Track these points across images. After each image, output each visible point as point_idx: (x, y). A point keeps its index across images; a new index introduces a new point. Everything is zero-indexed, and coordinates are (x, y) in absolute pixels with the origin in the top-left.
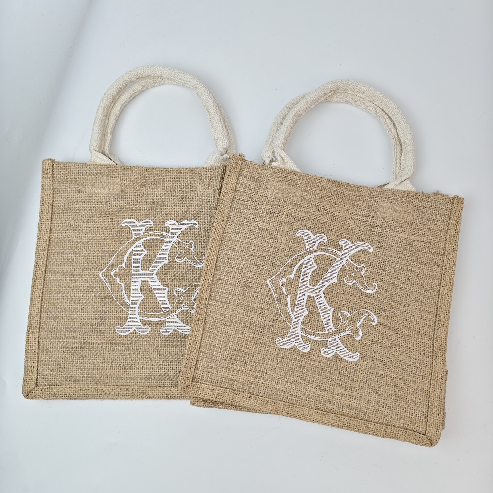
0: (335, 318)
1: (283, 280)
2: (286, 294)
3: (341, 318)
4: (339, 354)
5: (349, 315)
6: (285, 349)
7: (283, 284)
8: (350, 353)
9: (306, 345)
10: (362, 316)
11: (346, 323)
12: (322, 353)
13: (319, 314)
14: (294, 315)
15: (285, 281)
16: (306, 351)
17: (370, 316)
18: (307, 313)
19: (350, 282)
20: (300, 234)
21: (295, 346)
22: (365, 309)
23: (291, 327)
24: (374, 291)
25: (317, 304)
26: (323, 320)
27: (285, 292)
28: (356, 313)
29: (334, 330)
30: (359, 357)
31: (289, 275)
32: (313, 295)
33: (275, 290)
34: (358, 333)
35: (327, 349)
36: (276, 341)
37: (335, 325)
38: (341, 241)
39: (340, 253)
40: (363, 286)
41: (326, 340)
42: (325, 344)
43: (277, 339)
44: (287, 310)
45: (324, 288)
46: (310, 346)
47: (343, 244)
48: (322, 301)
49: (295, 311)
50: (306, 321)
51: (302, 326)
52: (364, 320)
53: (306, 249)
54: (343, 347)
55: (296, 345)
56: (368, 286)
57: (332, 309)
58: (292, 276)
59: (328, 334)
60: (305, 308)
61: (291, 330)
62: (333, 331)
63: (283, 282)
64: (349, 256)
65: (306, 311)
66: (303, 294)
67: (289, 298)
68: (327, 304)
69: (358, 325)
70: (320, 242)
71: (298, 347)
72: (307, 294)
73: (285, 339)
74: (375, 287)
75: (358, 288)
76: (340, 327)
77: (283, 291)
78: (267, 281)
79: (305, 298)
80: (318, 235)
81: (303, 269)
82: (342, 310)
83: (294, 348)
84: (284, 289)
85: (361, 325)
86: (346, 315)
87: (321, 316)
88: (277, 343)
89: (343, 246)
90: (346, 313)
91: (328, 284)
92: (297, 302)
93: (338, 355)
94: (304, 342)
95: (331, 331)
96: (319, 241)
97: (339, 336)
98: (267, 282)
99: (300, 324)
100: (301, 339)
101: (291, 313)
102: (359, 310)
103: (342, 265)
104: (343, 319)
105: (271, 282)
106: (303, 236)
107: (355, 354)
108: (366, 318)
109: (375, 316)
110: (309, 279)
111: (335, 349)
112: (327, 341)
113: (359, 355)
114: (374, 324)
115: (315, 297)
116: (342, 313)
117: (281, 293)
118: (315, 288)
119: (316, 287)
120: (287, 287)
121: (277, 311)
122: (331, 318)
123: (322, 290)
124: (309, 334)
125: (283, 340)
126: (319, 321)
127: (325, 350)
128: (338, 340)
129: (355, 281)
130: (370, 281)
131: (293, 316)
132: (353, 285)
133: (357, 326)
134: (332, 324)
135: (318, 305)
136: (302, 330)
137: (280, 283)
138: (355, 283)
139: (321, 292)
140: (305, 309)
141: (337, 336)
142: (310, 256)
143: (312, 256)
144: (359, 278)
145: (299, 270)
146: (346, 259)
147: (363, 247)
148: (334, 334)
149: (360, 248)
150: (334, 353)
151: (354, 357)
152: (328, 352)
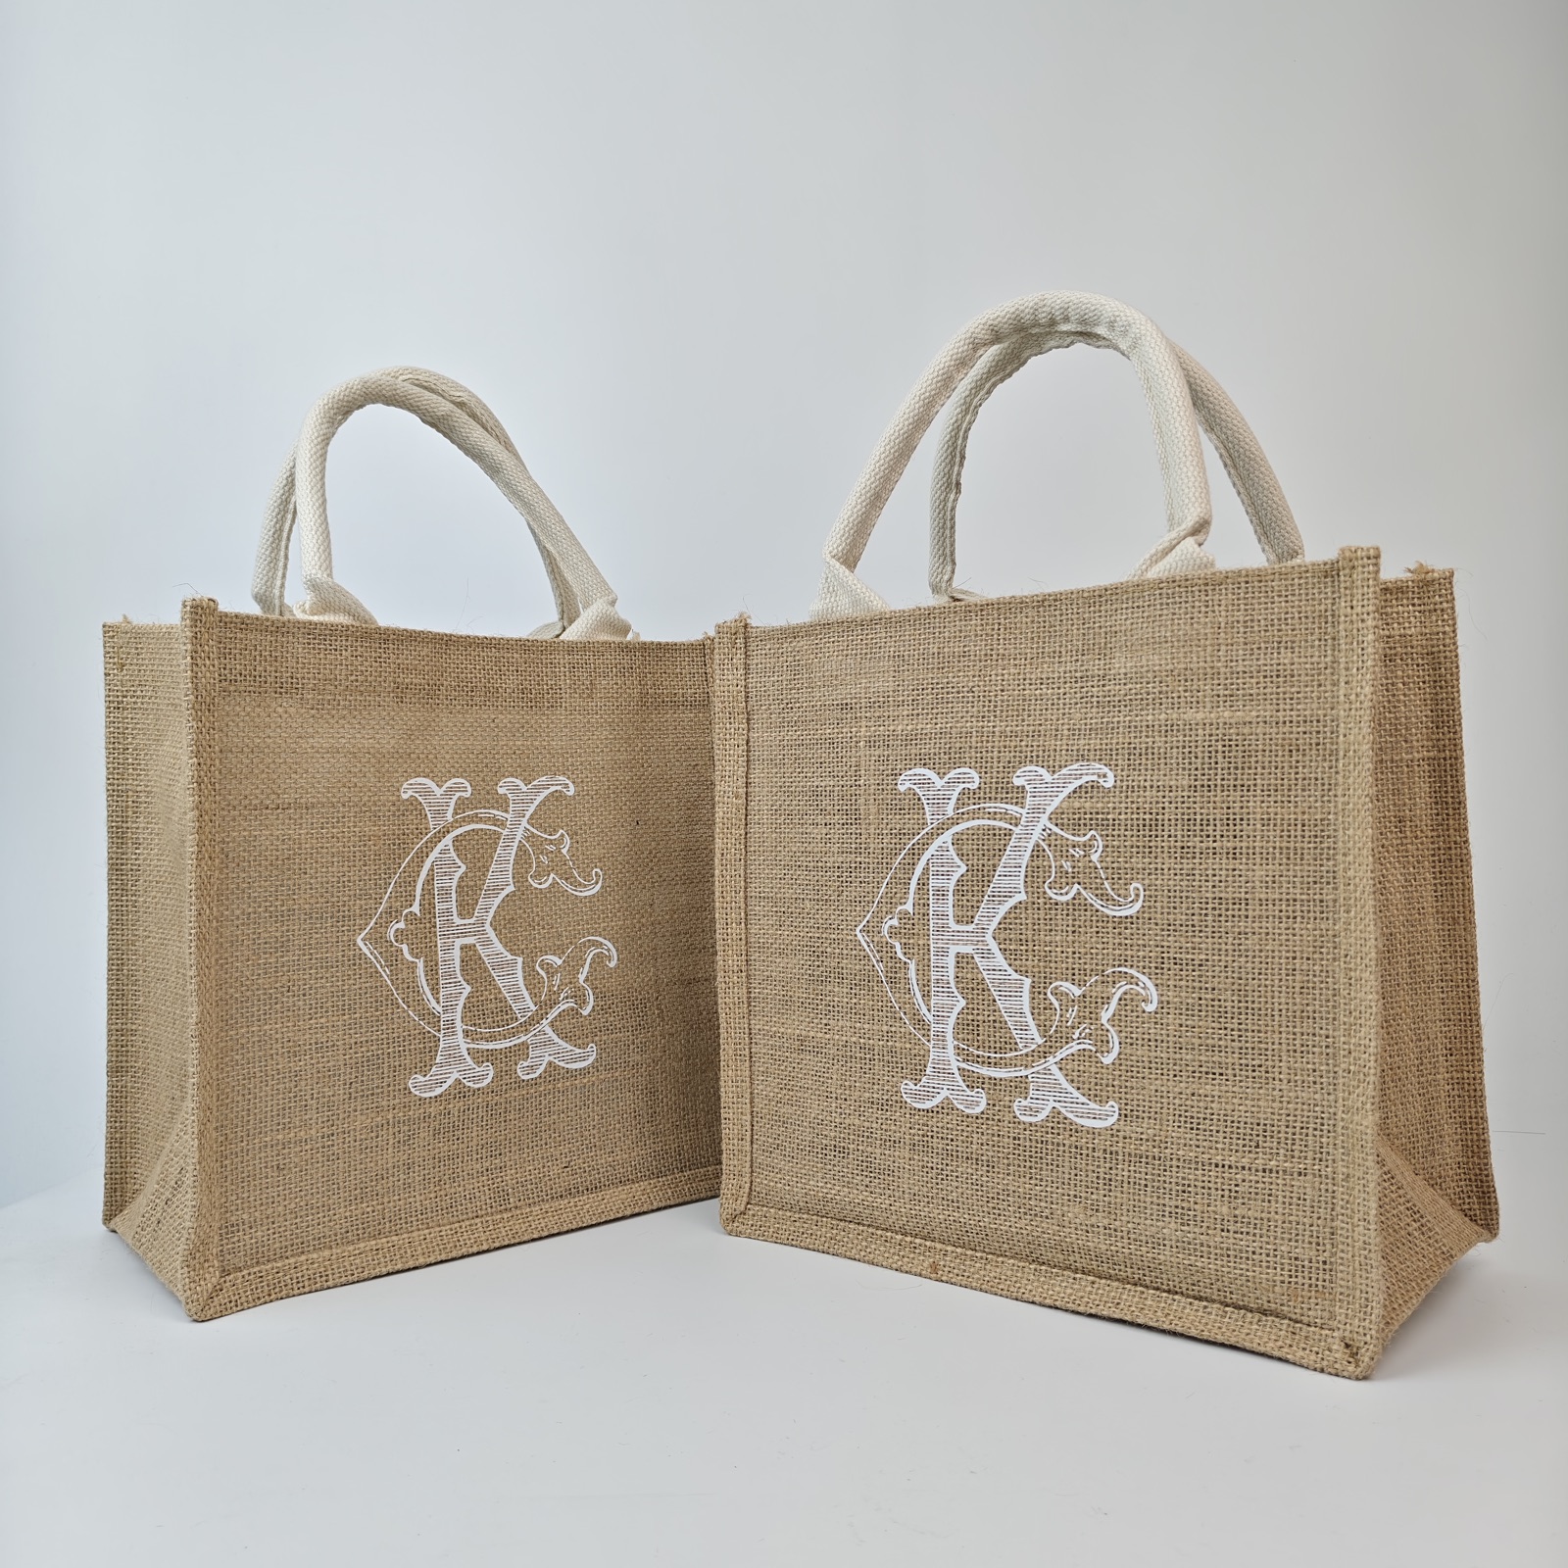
0: (1041, 1008)
1: (890, 923)
2: (903, 958)
3: (1056, 1004)
4: (1064, 1111)
5: (1077, 992)
7: (894, 932)
8: (1094, 1105)
9: (973, 1093)
10: (1114, 990)
11: (1072, 1015)
12: (1018, 1113)
13: (994, 1001)
14: (933, 1013)
15: (896, 922)
16: (978, 1110)
17: (1137, 985)
18: (963, 1003)
19: (1063, 891)
20: (908, 785)
21: (948, 1100)
22: (1120, 966)
23: (931, 1049)
24: (1138, 906)
25: (984, 973)
26: (1007, 1019)
27: (900, 955)
28: (1096, 981)
29: (1040, 1041)
30: (1117, 1115)
31: (901, 904)
32: (968, 949)
33: (878, 951)
34: (1108, 1042)
35: (1029, 1100)
36: (903, 1091)
37: (1043, 1028)
38: (1018, 774)
39: (1020, 810)
40: (1103, 896)
41: (1024, 1073)
42: (1022, 1087)
43: (903, 1086)
44: (914, 1004)
45: (994, 924)
46: (984, 1095)
47: (1025, 783)
48: (995, 964)
49: (932, 1001)
50: (967, 1027)
51: (956, 1043)
52: (1120, 999)
53: (929, 821)
54: (1070, 1089)
55: (951, 1098)
56: (1119, 896)
57: (1028, 982)
58: (909, 907)
59: (1027, 1055)
60: (954, 989)
61: (932, 1057)
62: (1039, 1046)
63: (891, 927)
64: (1049, 813)
65: (960, 998)
66: (944, 952)
67: (912, 966)
68: (1010, 971)
69: (1105, 1016)
70: (963, 792)
71: (955, 1102)
72: (953, 950)
73: (923, 1082)
74: (1137, 895)
75: (1092, 905)
76: (1056, 1031)
77: (896, 953)
78: (854, 930)
79: (951, 961)
80: (952, 773)
81: (931, 881)
82: (1056, 979)
84: (897, 945)
85: (1114, 1015)
86: (1067, 994)
87: (1001, 1006)
88: (904, 1095)
89: (1027, 788)
90: (1066, 986)
91: (1003, 909)
92: (933, 977)
93: (1059, 1112)
94: (968, 1086)
95: (1034, 1047)
96: (959, 790)
97: (1057, 1059)
98: (854, 937)
99: (949, 1036)
100: (960, 1079)
101: (924, 1010)
102: (1103, 971)
103: (1031, 846)
104: (1061, 1005)
105: (864, 931)
106: (915, 788)
107: (1107, 1108)
108: (1125, 993)
109: (1150, 985)
110: (951, 905)
111: (1052, 1099)
112: (1027, 1077)
113: (1117, 1109)
114: (1151, 1008)
115: (975, 956)
116: (1056, 988)
118: (970, 927)
119: (973, 926)
120: (903, 940)
122: (1027, 1009)
123: (990, 932)
124: (978, 1063)
125: (918, 1087)
127: (1024, 1103)
129: (1076, 886)
130: (1121, 877)
131: (931, 1018)
132: (1074, 899)
133: (1104, 1021)
134: (1032, 1024)
135: (986, 977)
136: (959, 1055)
137: (886, 930)
138: (1079, 893)
139: (989, 938)
140: (956, 994)
141: (1051, 1059)
142: (941, 838)
143: (947, 837)
144: (1085, 874)
145: (923, 884)
146: (1041, 826)
147: (1086, 778)
148: (1044, 1053)
149: (1078, 783)
150: (1048, 1109)
151: (1104, 1117)
152: (1033, 1110)
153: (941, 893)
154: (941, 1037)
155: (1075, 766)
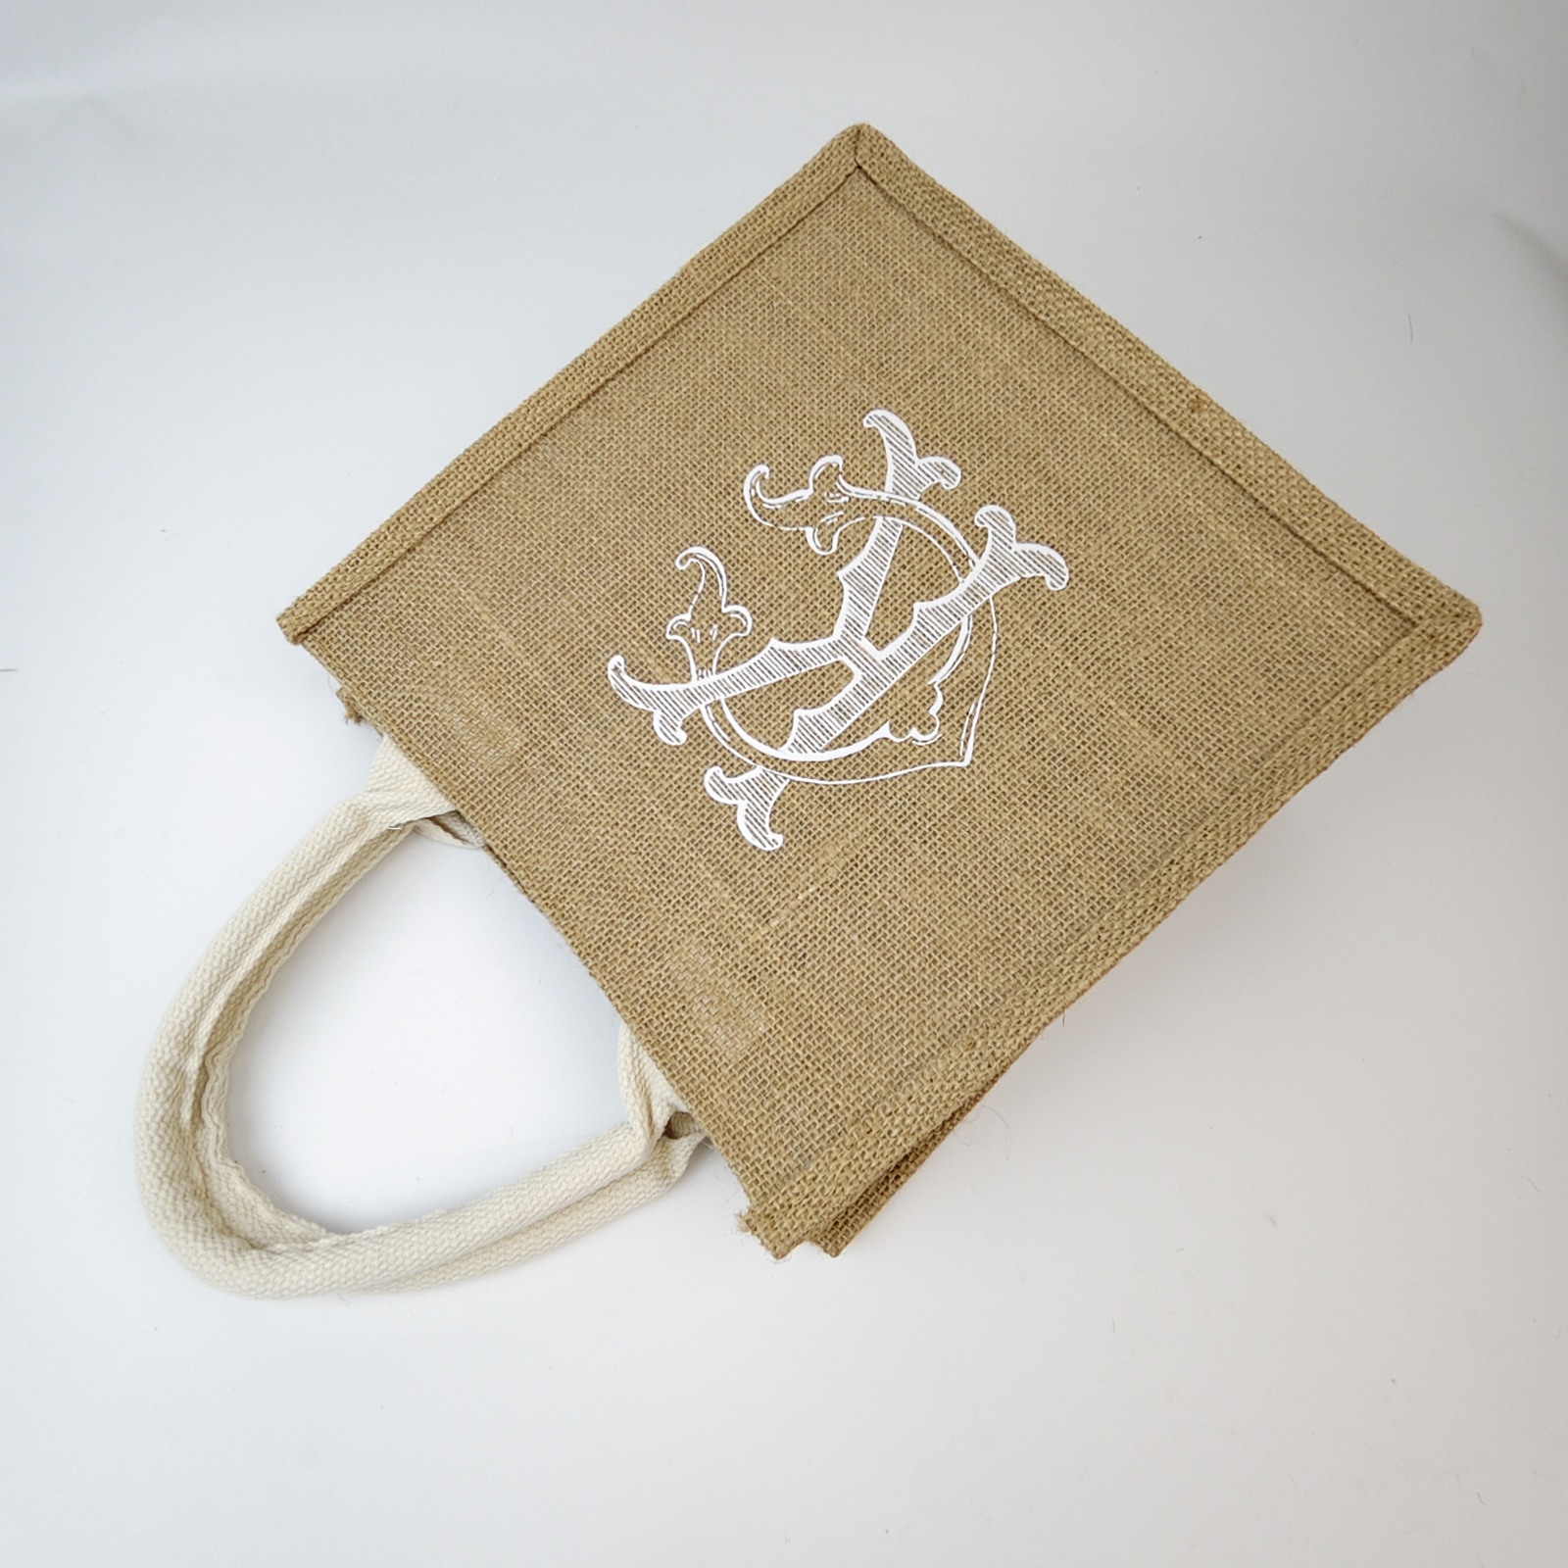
0: (853, 543)
1: (921, 737)
2: (940, 695)
3: (836, 538)
4: (914, 450)
5: (809, 531)
6: (1053, 547)
7: (926, 726)
8: (884, 435)
9: (987, 525)
10: (779, 507)
11: (831, 518)
12: (959, 479)
13: (886, 583)
14: (958, 622)
15: (914, 732)
16: (996, 509)
17: (756, 495)
18: (917, 606)
19: (738, 616)
20: (771, 836)
21: (1018, 540)
22: (755, 521)
23: (992, 594)
24: (694, 550)
25: (871, 613)
26: (890, 559)
27: (939, 701)
28: (786, 525)
29: (879, 519)
30: (871, 414)
31: (891, 742)
32: (866, 644)
33: (962, 726)
34: (823, 473)
35: (936, 481)
36: (1065, 584)
37: (867, 528)
38: (676, 743)
39: (703, 711)
40: (713, 583)
41: (920, 505)
42: (933, 496)
43: (1060, 588)
44: (970, 647)
45: (820, 643)
46: (977, 516)
47: (678, 729)
48: (854, 610)
49: (947, 632)
50: (935, 583)
51: (960, 579)
52: (781, 496)
53: (786, 783)
54: (890, 461)
55: (1014, 539)
56: (700, 571)
57: (841, 574)
58: (885, 731)
59: (902, 518)
60: (914, 623)
61: (999, 588)
62: (884, 515)
63: (924, 733)
64: (685, 686)
65: (916, 612)
67: (937, 679)
68: (846, 594)
69: (806, 494)
70: (732, 775)
71: (1014, 533)
72: (880, 656)
73: (1034, 574)
74: (686, 558)
75: (729, 585)
76: (858, 516)
77: (943, 707)
78: (968, 767)
79: (892, 648)
80: (724, 800)
81: (839, 732)
82: (816, 556)
83: (1025, 534)
84: (933, 711)
85: (798, 489)
86: (819, 537)
87: (884, 574)
88: (1067, 578)
89: (680, 724)
90: (814, 544)
91: (800, 647)
92: (925, 651)
93: (918, 452)
94: (986, 535)
95: (889, 519)
96: (733, 781)
97: (879, 493)
98: (972, 762)
99: (962, 588)
100: (988, 547)
101: (964, 633)
102: (772, 529)
103: (724, 675)
104: (833, 533)
105: (959, 757)
106: (767, 826)
107: (874, 424)
108: (772, 497)
109: (747, 486)
110: (842, 694)
111: (915, 467)
112: (920, 500)
113: (867, 418)
114: (764, 469)
115: (864, 633)
116: (823, 549)
117: (950, 705)
118: (844, 659)
119: (839, 658)
120: (923, 710)
121: (1000, 661)
122: (864, 553)
123: (830, 640)
124: (956, 547)
125: (1043, 574)
126: (901, 563)
127: (943, 482)
128: (889, 486)
129: (724, 610)
130: (684, 584)
131: (964, 620)
132: (736, 603)
133: (810, 491)
134: (872, 538)
135: (873, 608)
136: (968, 568)
137: (933, 736)
138: (728, 603)
139: (836, 636)
140: (916, 618)
141: (884, 497)
142: (790, 757)
143: (783, 753)
144: (708, 611)
145: (848, 738)
146: (702, 682)
147: (632, 682)
148: (887, 508)
149: (641, 686)
150: (926, 460)
151: (885, 421)
152: (944, 472)
153: (841, 712)
154: (972, 594)
155: (630, 701)
